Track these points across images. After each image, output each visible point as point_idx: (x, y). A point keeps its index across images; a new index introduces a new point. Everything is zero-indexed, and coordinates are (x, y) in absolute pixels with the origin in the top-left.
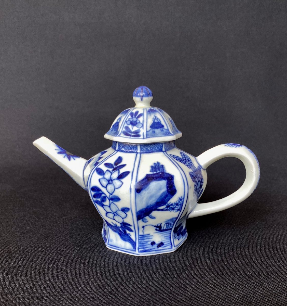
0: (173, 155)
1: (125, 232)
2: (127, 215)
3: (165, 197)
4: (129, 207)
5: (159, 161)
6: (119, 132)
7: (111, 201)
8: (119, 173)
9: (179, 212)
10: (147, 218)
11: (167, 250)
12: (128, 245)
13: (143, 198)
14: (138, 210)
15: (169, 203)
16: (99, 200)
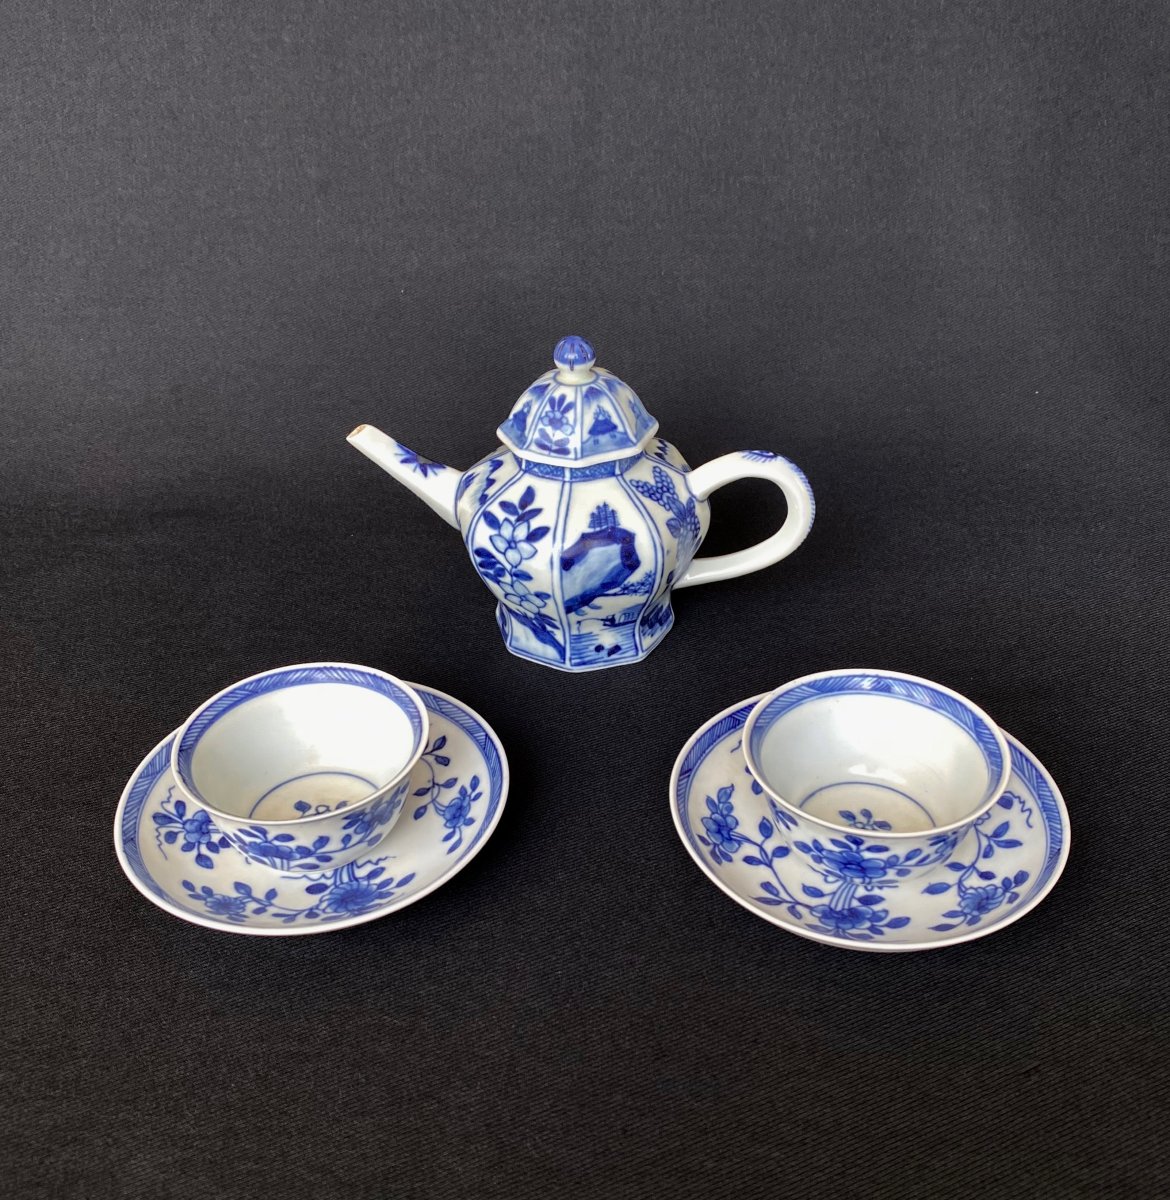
0: (637, 479)
1: (544, 628)
2: (546, 604)
3: (618, 574)
4: (550, 593)
5: (608, 502)
6: (526, 438)
7: (515, 578)
8: (529, 527)
9: (647, 595)
10: (586, 609)
11: (627, 659)
12: (551, 652)
13: (575, 579)
14: (567, 598)
15: (626, 582)
16: (491, 572)
